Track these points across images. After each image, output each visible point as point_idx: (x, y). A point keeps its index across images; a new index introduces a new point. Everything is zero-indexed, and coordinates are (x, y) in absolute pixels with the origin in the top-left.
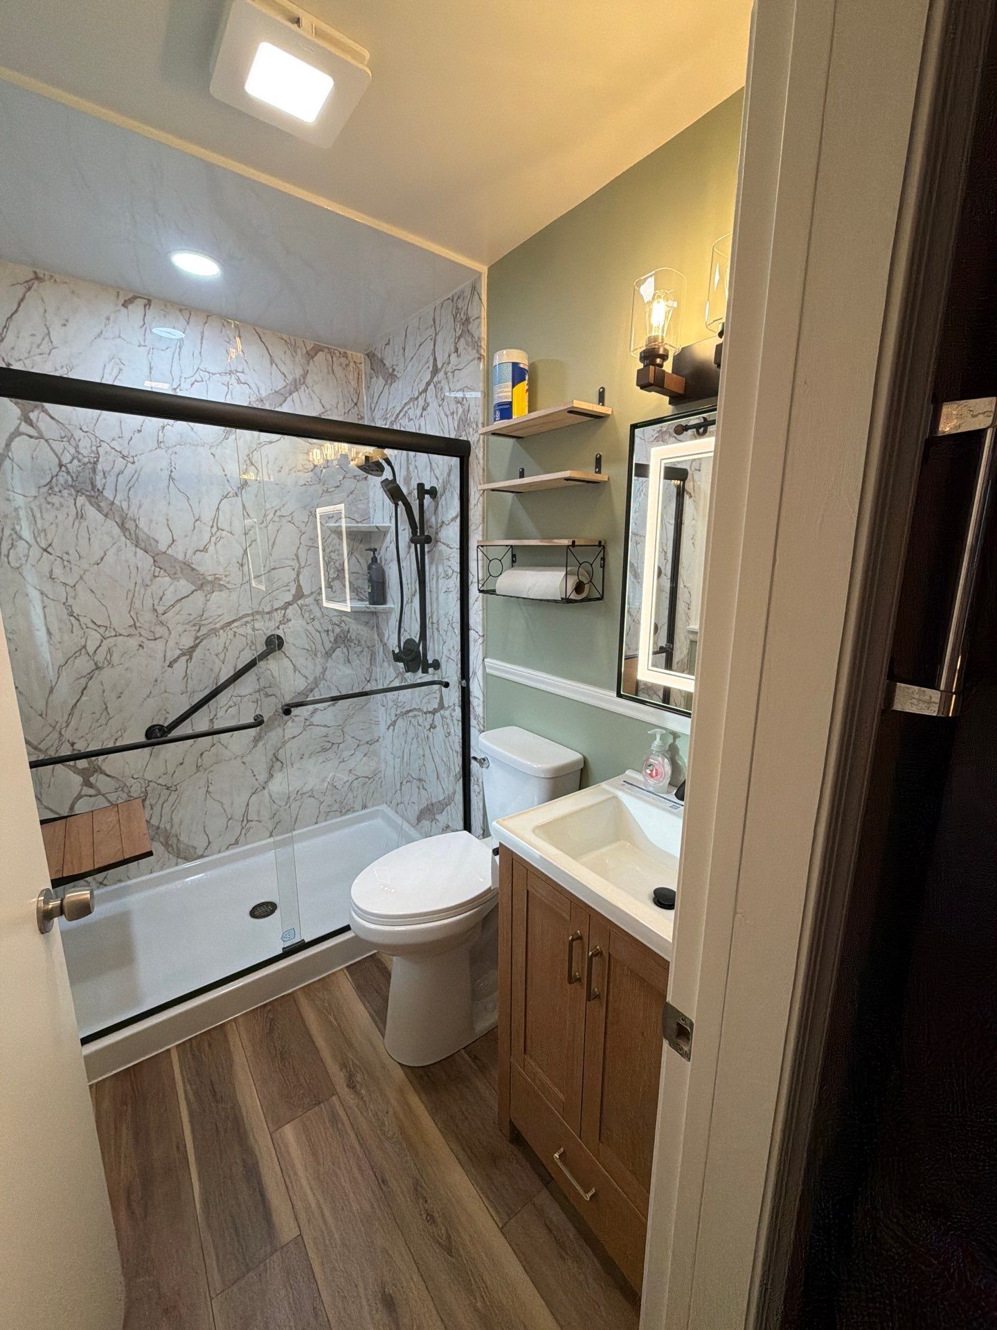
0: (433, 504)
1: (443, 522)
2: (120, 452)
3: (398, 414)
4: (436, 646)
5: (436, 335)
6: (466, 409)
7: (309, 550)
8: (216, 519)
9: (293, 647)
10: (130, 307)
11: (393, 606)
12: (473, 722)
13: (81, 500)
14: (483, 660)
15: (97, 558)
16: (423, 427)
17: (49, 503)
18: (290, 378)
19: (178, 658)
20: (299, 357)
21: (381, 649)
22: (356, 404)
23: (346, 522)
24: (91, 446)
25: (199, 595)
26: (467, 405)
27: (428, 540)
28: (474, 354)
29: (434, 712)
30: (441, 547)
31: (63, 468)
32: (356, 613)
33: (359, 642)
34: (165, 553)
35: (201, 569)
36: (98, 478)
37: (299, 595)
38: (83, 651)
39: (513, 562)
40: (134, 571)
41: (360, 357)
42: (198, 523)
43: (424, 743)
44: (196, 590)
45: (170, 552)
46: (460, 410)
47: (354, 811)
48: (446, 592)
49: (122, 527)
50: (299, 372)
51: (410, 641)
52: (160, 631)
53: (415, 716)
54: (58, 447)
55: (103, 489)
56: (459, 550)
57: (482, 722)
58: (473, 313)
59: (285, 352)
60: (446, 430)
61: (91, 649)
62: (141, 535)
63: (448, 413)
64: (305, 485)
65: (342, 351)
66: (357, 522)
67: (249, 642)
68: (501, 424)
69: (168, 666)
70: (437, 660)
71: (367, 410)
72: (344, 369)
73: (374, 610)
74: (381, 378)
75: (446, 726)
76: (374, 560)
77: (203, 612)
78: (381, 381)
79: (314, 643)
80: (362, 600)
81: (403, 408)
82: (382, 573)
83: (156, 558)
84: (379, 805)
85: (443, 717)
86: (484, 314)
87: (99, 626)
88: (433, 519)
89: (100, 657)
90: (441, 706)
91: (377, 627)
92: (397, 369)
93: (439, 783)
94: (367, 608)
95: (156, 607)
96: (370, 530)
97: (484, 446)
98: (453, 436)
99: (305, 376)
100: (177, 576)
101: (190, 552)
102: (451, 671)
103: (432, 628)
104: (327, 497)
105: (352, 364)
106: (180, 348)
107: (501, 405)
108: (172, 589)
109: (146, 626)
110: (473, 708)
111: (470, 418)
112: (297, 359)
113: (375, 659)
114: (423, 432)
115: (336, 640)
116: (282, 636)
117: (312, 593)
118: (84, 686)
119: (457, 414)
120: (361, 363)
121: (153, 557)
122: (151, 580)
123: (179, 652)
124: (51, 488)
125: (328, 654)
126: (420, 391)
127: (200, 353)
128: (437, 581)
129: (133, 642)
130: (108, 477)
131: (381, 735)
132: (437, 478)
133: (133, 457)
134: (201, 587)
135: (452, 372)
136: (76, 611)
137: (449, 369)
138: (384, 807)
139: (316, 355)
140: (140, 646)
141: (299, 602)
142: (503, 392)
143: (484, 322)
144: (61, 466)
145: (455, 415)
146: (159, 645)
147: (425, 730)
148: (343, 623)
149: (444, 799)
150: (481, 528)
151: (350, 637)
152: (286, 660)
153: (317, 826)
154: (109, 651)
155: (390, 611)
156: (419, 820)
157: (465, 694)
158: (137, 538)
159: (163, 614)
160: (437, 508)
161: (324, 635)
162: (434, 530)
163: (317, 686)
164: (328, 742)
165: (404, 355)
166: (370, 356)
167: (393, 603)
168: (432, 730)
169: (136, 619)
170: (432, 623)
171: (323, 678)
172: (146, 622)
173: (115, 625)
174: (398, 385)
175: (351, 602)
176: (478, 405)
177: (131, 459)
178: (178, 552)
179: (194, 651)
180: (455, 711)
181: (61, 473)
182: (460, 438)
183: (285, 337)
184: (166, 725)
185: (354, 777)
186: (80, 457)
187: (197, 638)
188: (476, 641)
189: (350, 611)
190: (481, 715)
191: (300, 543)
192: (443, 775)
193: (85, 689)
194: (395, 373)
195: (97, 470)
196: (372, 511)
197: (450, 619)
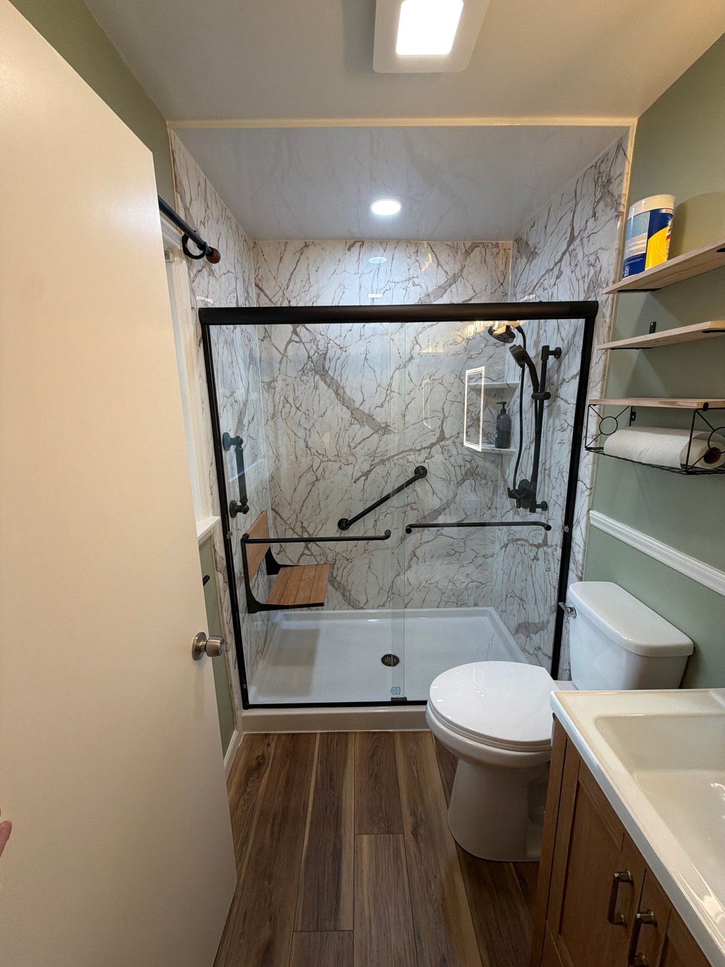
0: (557, 362)
1: (564, 380)
2: (339, 346)
3: (535, 287)
4: (546, 489)
5: (576, 206)
6: (598, 270)
7: (452, 404)
8: (390, 385)
9: (434, 476)
10: (352, 249)
11: (514, 450)
12: (572, 566)
13: (317, 377)
14: (588, 511)
15: (321, 413)
16: (555, 295)
17: (301, 380)
18: (451, 274)
19: (360, 477)
20: (460, 256)
21: (502, 485)
22: (502, 284)
23: (485, 382)
24: (325, 344)
25: (376, 437)
26: (599, 266)
27: (548, 396)
28: (612, 213)
29: (538, 546)
30: (560, 402)
31: (310, 359)
32: (485, 453)
33: (485, 476)
34: (358, 409)
35: (378, 419)
36: (326, 363)
37: (442, 438)
38: (311, 469)
39: (632, 419)
40: (340, 420)
41: (510, 243)
42: (379, 388)
43: (528, 569)
44: (374, 433)
45: (361, 408)
46: (592, 272)
47: (467, 606)
48: (560, 443)
49: (337, 394)
50: (458, 267)
51: (524, 482)
52: (351, 459)
53: (522, 545)
54: (308, 346)
55: (329, 370)
56: (575, 406)
57: (580, 568)
58: (615, 173)
59: (449, 255)
60: (576, 294)
61: (315, 468)
62: (346, 398)
63: (580, 277)
64: (454, 354)
65: (494, 243)
66: (493, 381)
67: (404, 470)
68: (629, 279)
69: (354, 482)
70: (545, 502)
71: (511, 287)
72: (494, 258)
73: (498, 452)
74: (524, 258)
75: (547, 562)
76: (503, 411)
77: (377, 448)
78: (524, 260)
79: (449, 475)
80: (491, 443)
81: (539, 281)
82: (509, 422)
83: (353, 412)
84: (487, 606)
85: (545, 553)
86: (628, 168)
87: (320, 454)
88: (556, 377)
89: (319, 473)
90: (545, 543)
91: (501, 466)
92: (538, 247)
93: (536, 607)
94: (493, 450)
95: (350, 444)
96: (502, 387)
97: (613, 304)
98: (581, 299)
99: (462, 270)
100: (364, 424)
101: (372, 409)
102: (556, 516)
103: (544, 474)
104: (471, 362)
105: (502, 252)
106: (379, 269)
107: (631, 260)
108: (360, 433)
109: (344, 456)
110: (574, 553)
111: (601, 278)
112: (457, 258)
113: (497, 491)
114: (554, 300)
115: (466, 473)
116: (427, 467)
117: (451, 437)
118: (310, 490)
119: (588, 277)
120: (510, 249)
121: (351, 412)
122: (349, 427)
123: (361, 474)
124: (303, 372)
125: (460, 483)
126: (556, 262)
127: (391, 270)
128: (553, 432)
129: (336, 466)
130: (332, 362)
131: (496, 553)
132: (563, 340)
133: (346, 347)
134: (377, 432)
135: (587, 237)
136: (310, 444)
137: (586, 235)
138: (491, 609)
139: (472, 251)
140: (340, 468)
141: (441, 443)
142: (636, 245)
143: (627, 178)
144: (309, 357)
145: (586, 277)
146: (350, 468)
147: (529, 559)
148: (473, 461)
149: (539, 623)
150: (600, 385)
151: (478, 471)
152: (427, 484)
153: (438, 609)
154: (324, 470)
155: (512, 453)
156: (517, 631)
157: (567, 539)
158: (344, 399)
159: (353, 449)
160: (559, 366)
161: (457, 469)
162: (554, 388)
163: (449, 507)
164: (453, 549)
165: (545, 233)
166: (518, 240)
167: (514, 449)
168: (535, 561)
169: (339, 451)
170: (545, 469)
171: (454, 501)
172: (344, 453)
173: (328, 454)
174: (537, 261)
175: (482, 444)
176: (610, 263)
177: (344, 349)
178: (365, 408)
179: (370, 473)
180: (556, 550)
181: (309, 362)
182: (589, 300)
183: (449, 243)
184: (349, 519)
185: (470, 580)
186: (319, 351)
187: (371, 465)
188: (582, 492)
189: (481, 451)
190: (581, 562)
191: (446, 399)
192: (540, 603)
193: (310, 492)
194: (536, 250)
195: (327, 358)
196: (506, 371)
197: (561, 468)
